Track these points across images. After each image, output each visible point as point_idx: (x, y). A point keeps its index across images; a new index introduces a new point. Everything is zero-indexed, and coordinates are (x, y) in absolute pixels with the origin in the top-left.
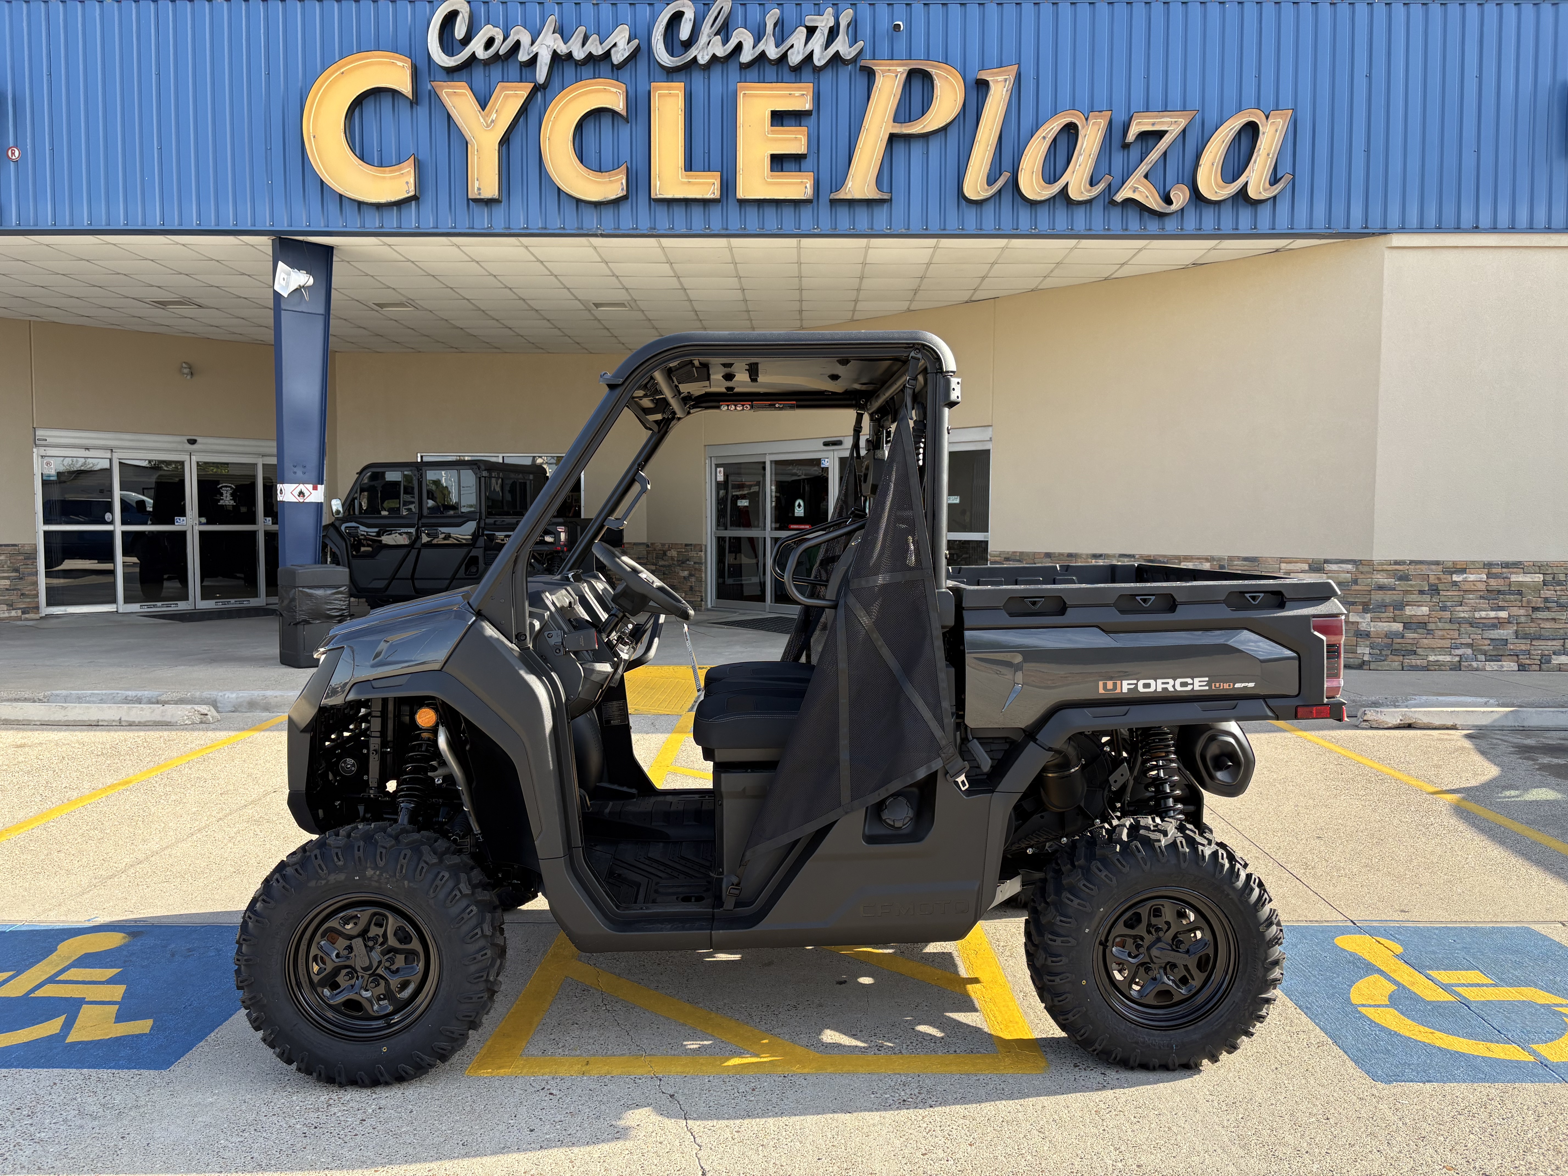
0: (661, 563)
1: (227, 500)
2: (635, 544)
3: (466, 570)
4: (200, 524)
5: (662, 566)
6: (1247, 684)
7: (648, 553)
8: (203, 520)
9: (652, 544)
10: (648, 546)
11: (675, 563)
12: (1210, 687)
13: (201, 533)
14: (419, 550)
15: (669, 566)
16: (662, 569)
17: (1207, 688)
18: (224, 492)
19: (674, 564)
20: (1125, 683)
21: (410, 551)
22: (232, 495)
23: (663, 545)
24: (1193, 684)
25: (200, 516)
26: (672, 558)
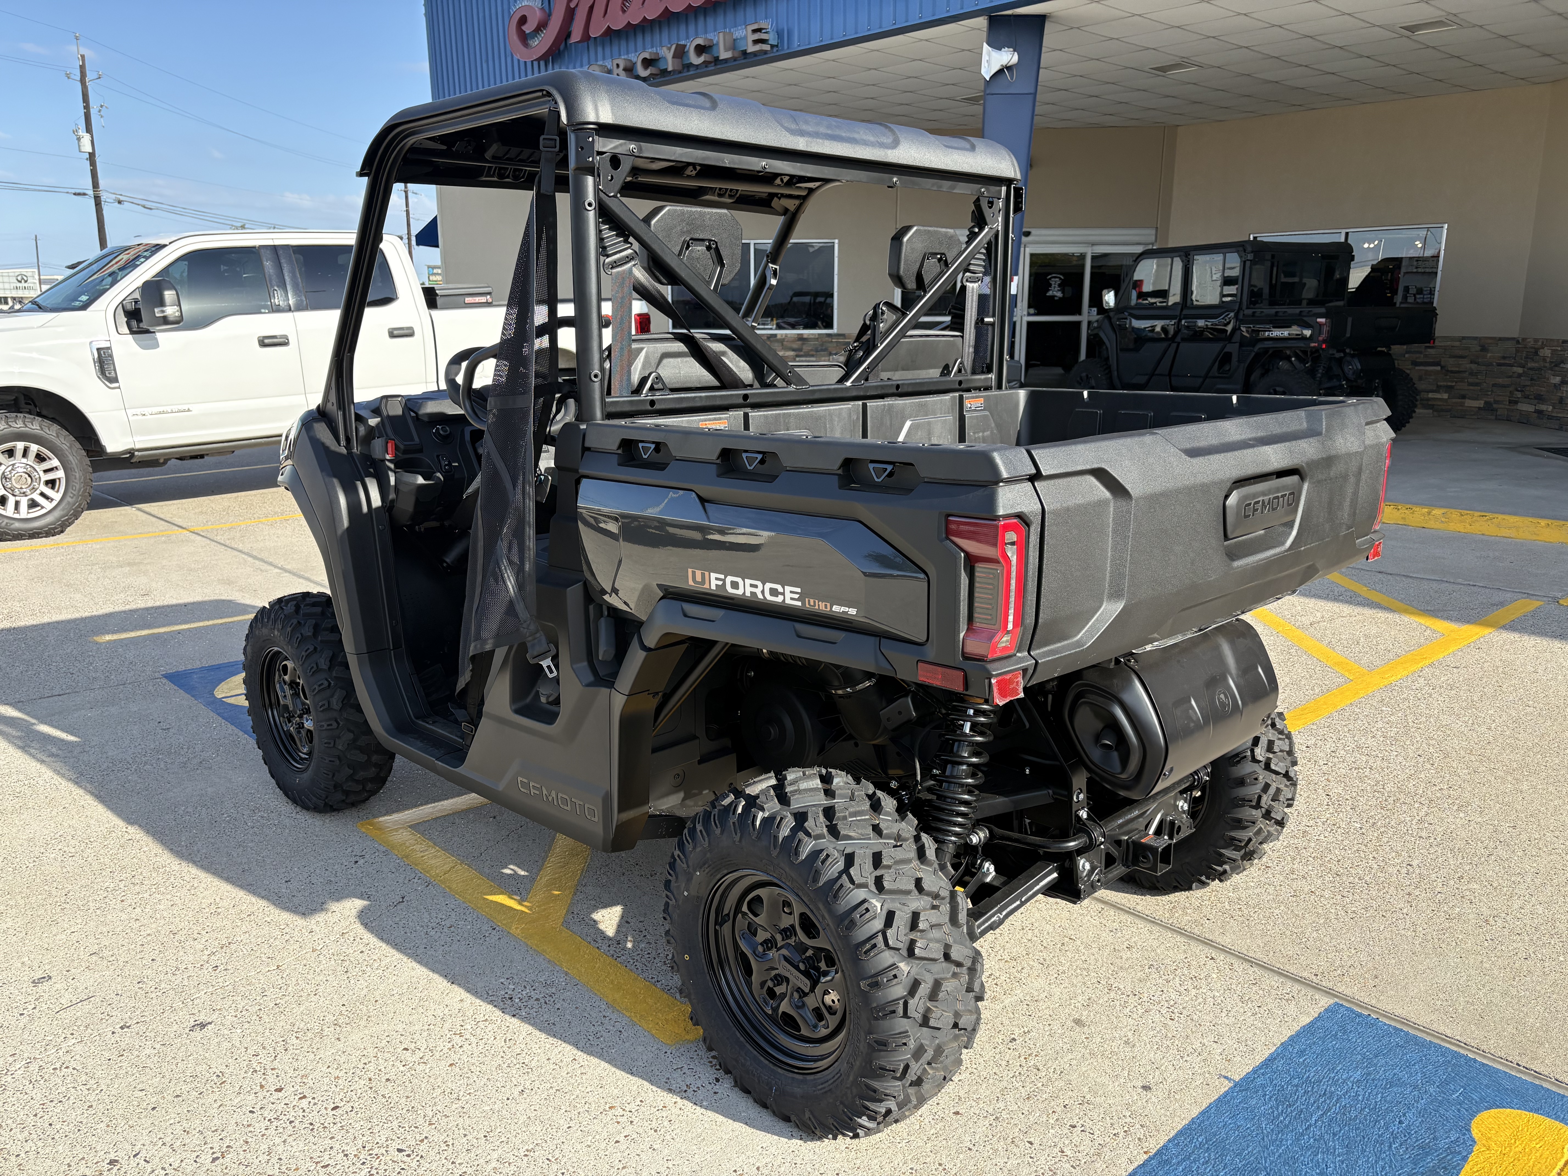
0: (1530, 365)
1: (1055, 292)
2: (1500, 339)
3: (1220, 368)
4: (1029, 314)
5: (1530, 369)
6: (846, 609)
7: (1517, 351)
8: (1032, 311)
9: (1524, 340)
10: (1518, 342)
11: (1547, 365)
12: (804, 603)
13: (1029, 324)
14: (1179, 344)
15: (1540, 369)
16: (1531, 372)
17: (799, 604)
18: (1053, 283)
19: (1545, 367)
20: (713, 576)
21: (1170, 345)
22: (1059, 285)
23: (1536, 340)
24: (783, 594)
25: (1029, 307)
26: (1544, 359)
